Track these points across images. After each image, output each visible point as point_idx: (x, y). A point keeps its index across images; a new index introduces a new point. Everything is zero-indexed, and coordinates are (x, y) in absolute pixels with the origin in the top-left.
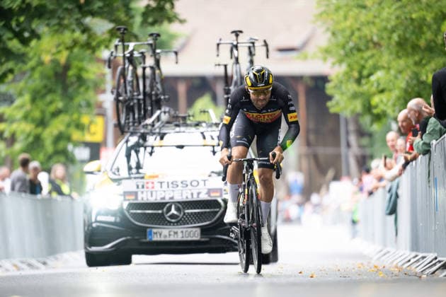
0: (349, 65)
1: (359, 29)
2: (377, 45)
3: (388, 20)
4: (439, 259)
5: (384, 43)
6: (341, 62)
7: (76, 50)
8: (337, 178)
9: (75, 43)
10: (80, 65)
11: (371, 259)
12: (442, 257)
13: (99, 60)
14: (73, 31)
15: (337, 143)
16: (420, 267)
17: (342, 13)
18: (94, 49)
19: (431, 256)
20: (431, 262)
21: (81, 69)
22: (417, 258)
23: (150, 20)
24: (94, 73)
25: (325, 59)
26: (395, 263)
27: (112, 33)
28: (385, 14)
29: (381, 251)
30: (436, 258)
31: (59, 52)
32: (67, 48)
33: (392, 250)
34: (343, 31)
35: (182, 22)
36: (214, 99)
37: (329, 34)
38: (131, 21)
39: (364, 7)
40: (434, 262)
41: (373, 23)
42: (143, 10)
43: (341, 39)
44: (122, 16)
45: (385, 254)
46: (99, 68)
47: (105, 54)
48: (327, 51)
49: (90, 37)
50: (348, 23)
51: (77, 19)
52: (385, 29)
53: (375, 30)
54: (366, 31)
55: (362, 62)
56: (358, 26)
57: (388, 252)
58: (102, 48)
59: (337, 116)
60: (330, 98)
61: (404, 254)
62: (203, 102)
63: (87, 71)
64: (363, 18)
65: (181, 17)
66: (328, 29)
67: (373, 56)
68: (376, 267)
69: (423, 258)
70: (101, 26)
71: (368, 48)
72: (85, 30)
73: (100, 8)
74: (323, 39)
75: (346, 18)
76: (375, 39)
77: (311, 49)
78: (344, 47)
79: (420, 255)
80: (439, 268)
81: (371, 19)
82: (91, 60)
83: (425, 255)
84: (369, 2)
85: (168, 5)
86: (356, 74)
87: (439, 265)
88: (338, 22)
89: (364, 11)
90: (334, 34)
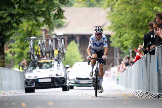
0: (117, 32)
1: (120, 21)
2: (125, 26)
3: (128, 18)
4: (143, 92)
5: (127, 25)
6: (114, 31)
7: (34, 27)
8: (113, 66)
9: (34, 24)
10: (35, 31)
11: (123, 91)
13: (41, 30)
14: (33, 21)
15: (113, 56)
16: (137, 95)
17: (115, 16)
18: (39, 26)
19: (141, 91)
20: (141, 93)
21: (35, 32)
22: (136, 92)
23: (56, 17)
24: (39, 34)
25: (110, 30)
26: (130, 93)
27: (44, 21)
28: (128, 17)
29: (126, 89)
30: (142, 92)
31: (29, 27)
32: (31, 26)
33: (129, 89)
34: (115, 22)
35: (65, 18)
36: (76, 42)
37: (111, 23)
38: (50, 18)
39: (122, 15)
40: (142, 93)
41: (124, 19)
42: (54, 15)
43: (114, 24)
44: (48, 16)
45: (127, 90)
46: (41, 32)
47: (42, 28)
48: (110, 28)
49: (38, 23)
50: (117, 19)
51: (34, 17)
52: (128, 21)
53: (125, 22)
54: (122, 22)
55: (121, 31)
56: (119, 20)
57: (128, 90)
58: (41, 26)
59: (113, 48)
60: (111, 42)
61: (133, 90)
62: (73, 43)
63: (37, 33)
64: (121, 18)
65: (66, 17)
66: (111, 21)
67: (124, 29)
68: (124, 94)
69: (139, 92)
70: (41, 19)
71: (122, 27)
72: (37, 20)
73: (41, 14)
74: (109, 24)
75: (116, 18)
76: (125, 24)
78: (115, 27)
79: (138, 91)
80: (143, 95)
81: (124, 18)
82: (38, 30)
83: (139, 91)
84: (123, 13)
85: (61, 13)
86: (119, 35)
87: (143, 94)
88: (114, 19)
89: (121, 16)
90: (112, 23)
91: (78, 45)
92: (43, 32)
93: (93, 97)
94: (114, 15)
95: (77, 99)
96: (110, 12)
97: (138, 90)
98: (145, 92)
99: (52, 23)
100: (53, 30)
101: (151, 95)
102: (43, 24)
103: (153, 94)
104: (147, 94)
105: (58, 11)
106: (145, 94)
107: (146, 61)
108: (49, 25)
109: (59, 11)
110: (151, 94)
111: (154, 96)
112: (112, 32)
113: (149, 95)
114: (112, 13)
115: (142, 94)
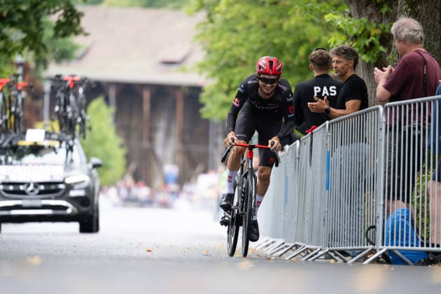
0: (221, 80)
1: (230, 49)
2: (245, 63)
3: (253, 43)
4: (286, 244)
5: (250, 61)
6: (213, 75)
8: (205, 171)
12: (289, 242)
13: (12, 63)
15: (206, 142)
17: (216, 35)
18: (10, 54)
19: (280, 241)
23: (61, 32)
24: (8, 74)
25: (200, 73)
27: (25, 42)
28: (252, 37)
30: (283, 244)
34: (217, 50)
35: (86, 35)
36: (107, 100)
37: (204, 53)
38: (40, 33)
39: (235, 31)
40: (281, 247)
41: (241, 45)
42: (54, 24)
43: (214, 57)
44: (33, 28)
46: (12, 69)
47: (18, 58)
48: (202, 67)
49: (6, 43)
50: (220, 44)
52: (252, 50)
53: (243, 50)
54: (236, 51)
55: (231, 77)
56: (228, 46)
58: (17, 53)
59: (207, 122)
60: (202, 105)
62: (98, 103)
64: (233, 40)
65: (87, 31)
66: (204, 48)
67: (240, 72)
69: (273, 242)
70: (16, 35)
71: (236, 65)
72: (3, 38)
73: (19, 19)
74: (199, 56)
75: (219, 40)
76: (243, 58)
77: (189, 64)
78: (216, 63)
79: (271, 240)
80: (285, 252)
81: (240, 41)
82: (6, 63)
83: (274, 240)
84: (239, 27)
85: (75, 21)
86: (225, 87)
87: (286, 249)
88: (213, 42)
89: (235, 35)
90: (209, 52)
91: (112, 109)
92: (20, 71)
93: (149, 251)
94: (213, 31)
95: (104, 254)
96: (204, 23)
97: (273, 237)
98: (292, 245)
99: (44, 46)
100: (45, 67)
101: (308, 253)
102: (23, 48)
103: (312, 250)
104: (297, 248)
105: (65, 15)
106: (291, 248)
107: (299, 159)
108: (37, 52)
109: (69, 14)
110: (307, 249)
111: (316, 254)
112: (207, 78)
113: (303, 251)
114: (210, 25)
115: (283, 248)
